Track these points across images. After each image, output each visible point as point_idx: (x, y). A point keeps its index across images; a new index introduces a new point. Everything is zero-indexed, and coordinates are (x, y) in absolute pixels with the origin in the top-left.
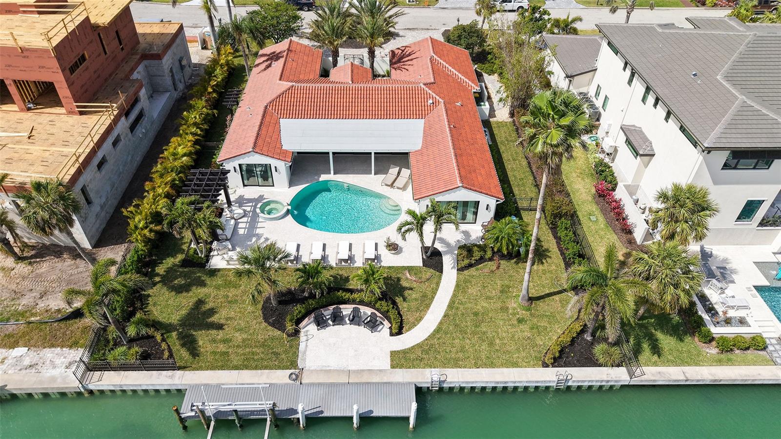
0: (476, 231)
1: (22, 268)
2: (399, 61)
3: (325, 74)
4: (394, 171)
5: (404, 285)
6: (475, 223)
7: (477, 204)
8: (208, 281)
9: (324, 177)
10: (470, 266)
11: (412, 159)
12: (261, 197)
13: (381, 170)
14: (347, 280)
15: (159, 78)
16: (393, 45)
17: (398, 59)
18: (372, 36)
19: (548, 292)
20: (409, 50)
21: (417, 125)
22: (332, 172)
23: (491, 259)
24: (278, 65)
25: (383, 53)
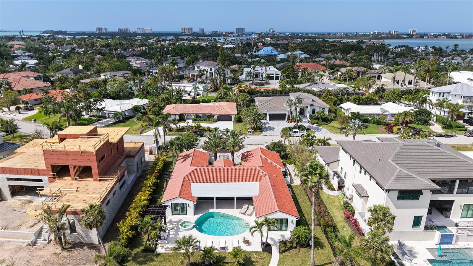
0: (287, 235)
1: (65, 253)
2: (246, 158)
3: (211, 164)
4: (245, 207)
5: (253, 260)
6: (287, 231)
7: (287, 220)
8: (156, 259)
9: (211, 211)
10: (285, 251)
11: (254, 200)
12: (181, 220)
13: (239, 207)
14: (225, 258)
15: (132, 166)
16: (242, 151)
17: (245, 157)
18: (233, 146)
19: (324, 263)
20: (250, 153)
21: (256, 185)
22: (215, 208)
23: (296, 248)
24: (189, 160)
25: (238, 155)
